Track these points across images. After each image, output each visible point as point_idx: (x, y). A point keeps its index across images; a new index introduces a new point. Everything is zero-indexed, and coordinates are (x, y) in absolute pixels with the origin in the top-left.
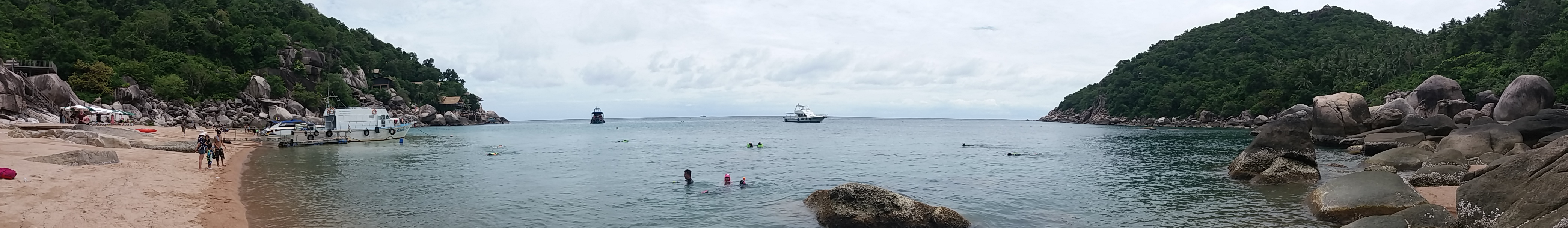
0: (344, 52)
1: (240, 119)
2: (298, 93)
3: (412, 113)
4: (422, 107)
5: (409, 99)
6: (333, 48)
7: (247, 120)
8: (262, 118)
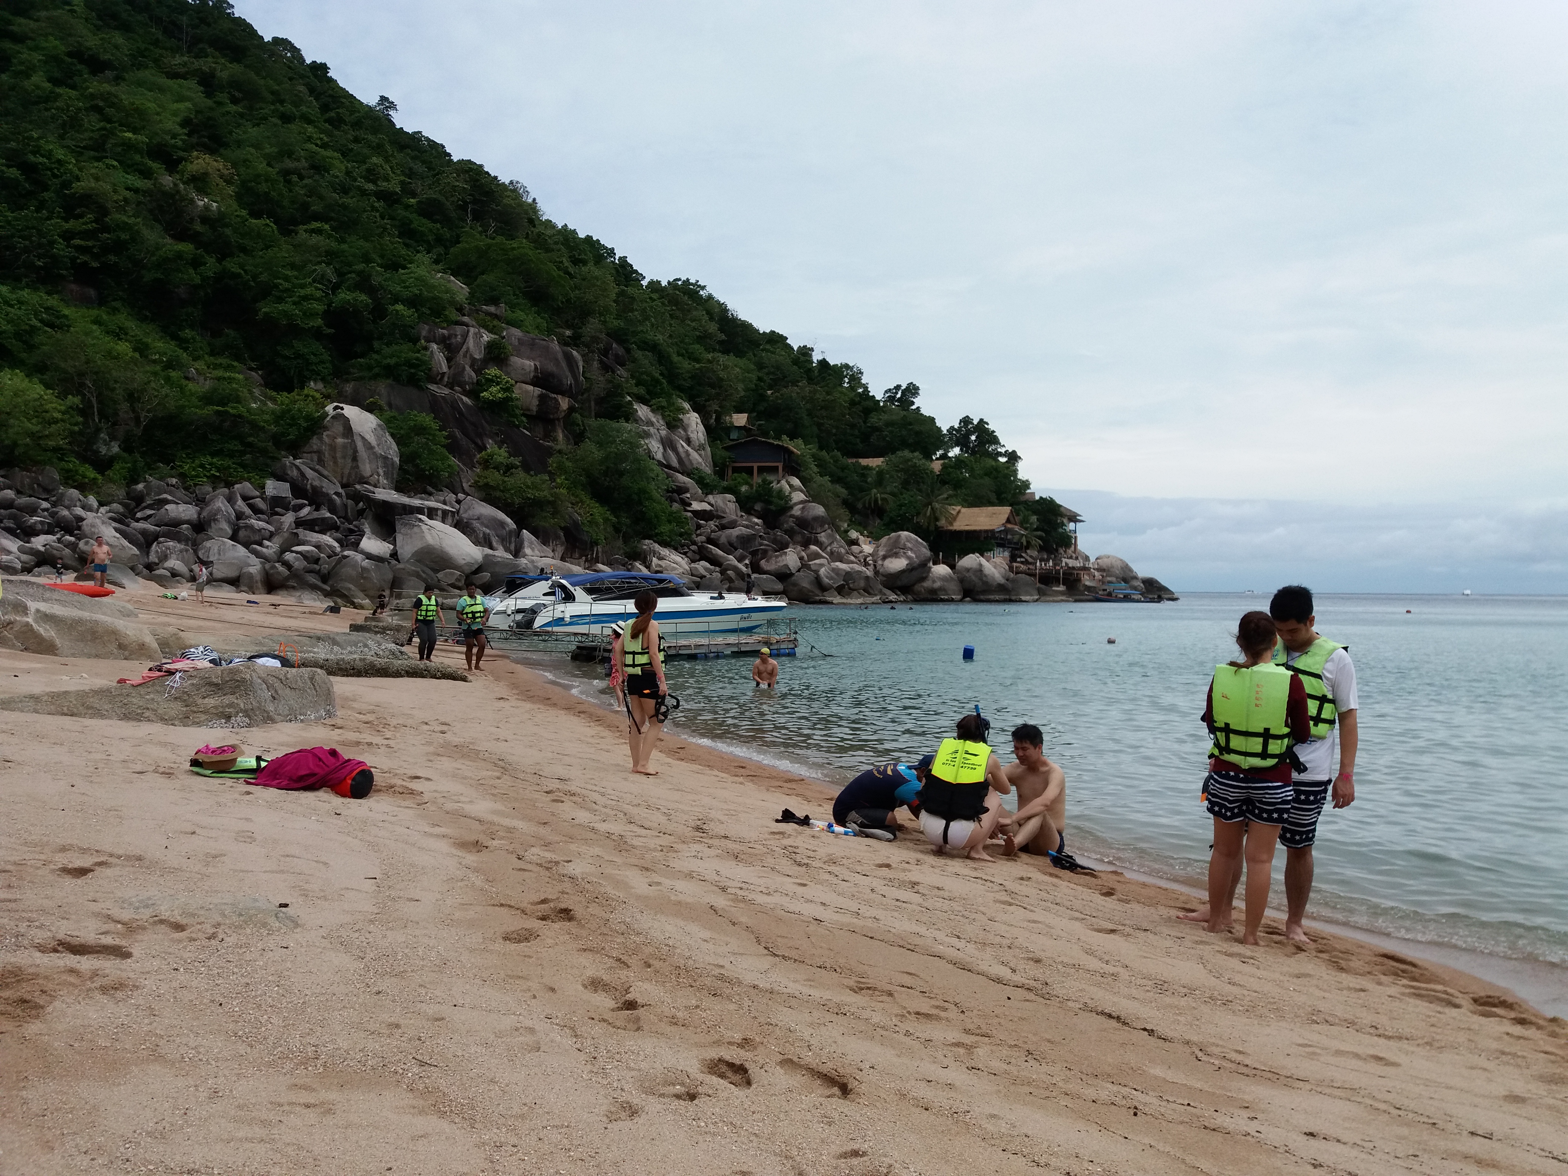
0: (639, 354)
1: (288, 556)
2: (494, 477)
3: (852, 558)
4: (884, 540)
5: (843, 512)
6: (603, 336)
7: (317, 561)
8: (369, 556)
